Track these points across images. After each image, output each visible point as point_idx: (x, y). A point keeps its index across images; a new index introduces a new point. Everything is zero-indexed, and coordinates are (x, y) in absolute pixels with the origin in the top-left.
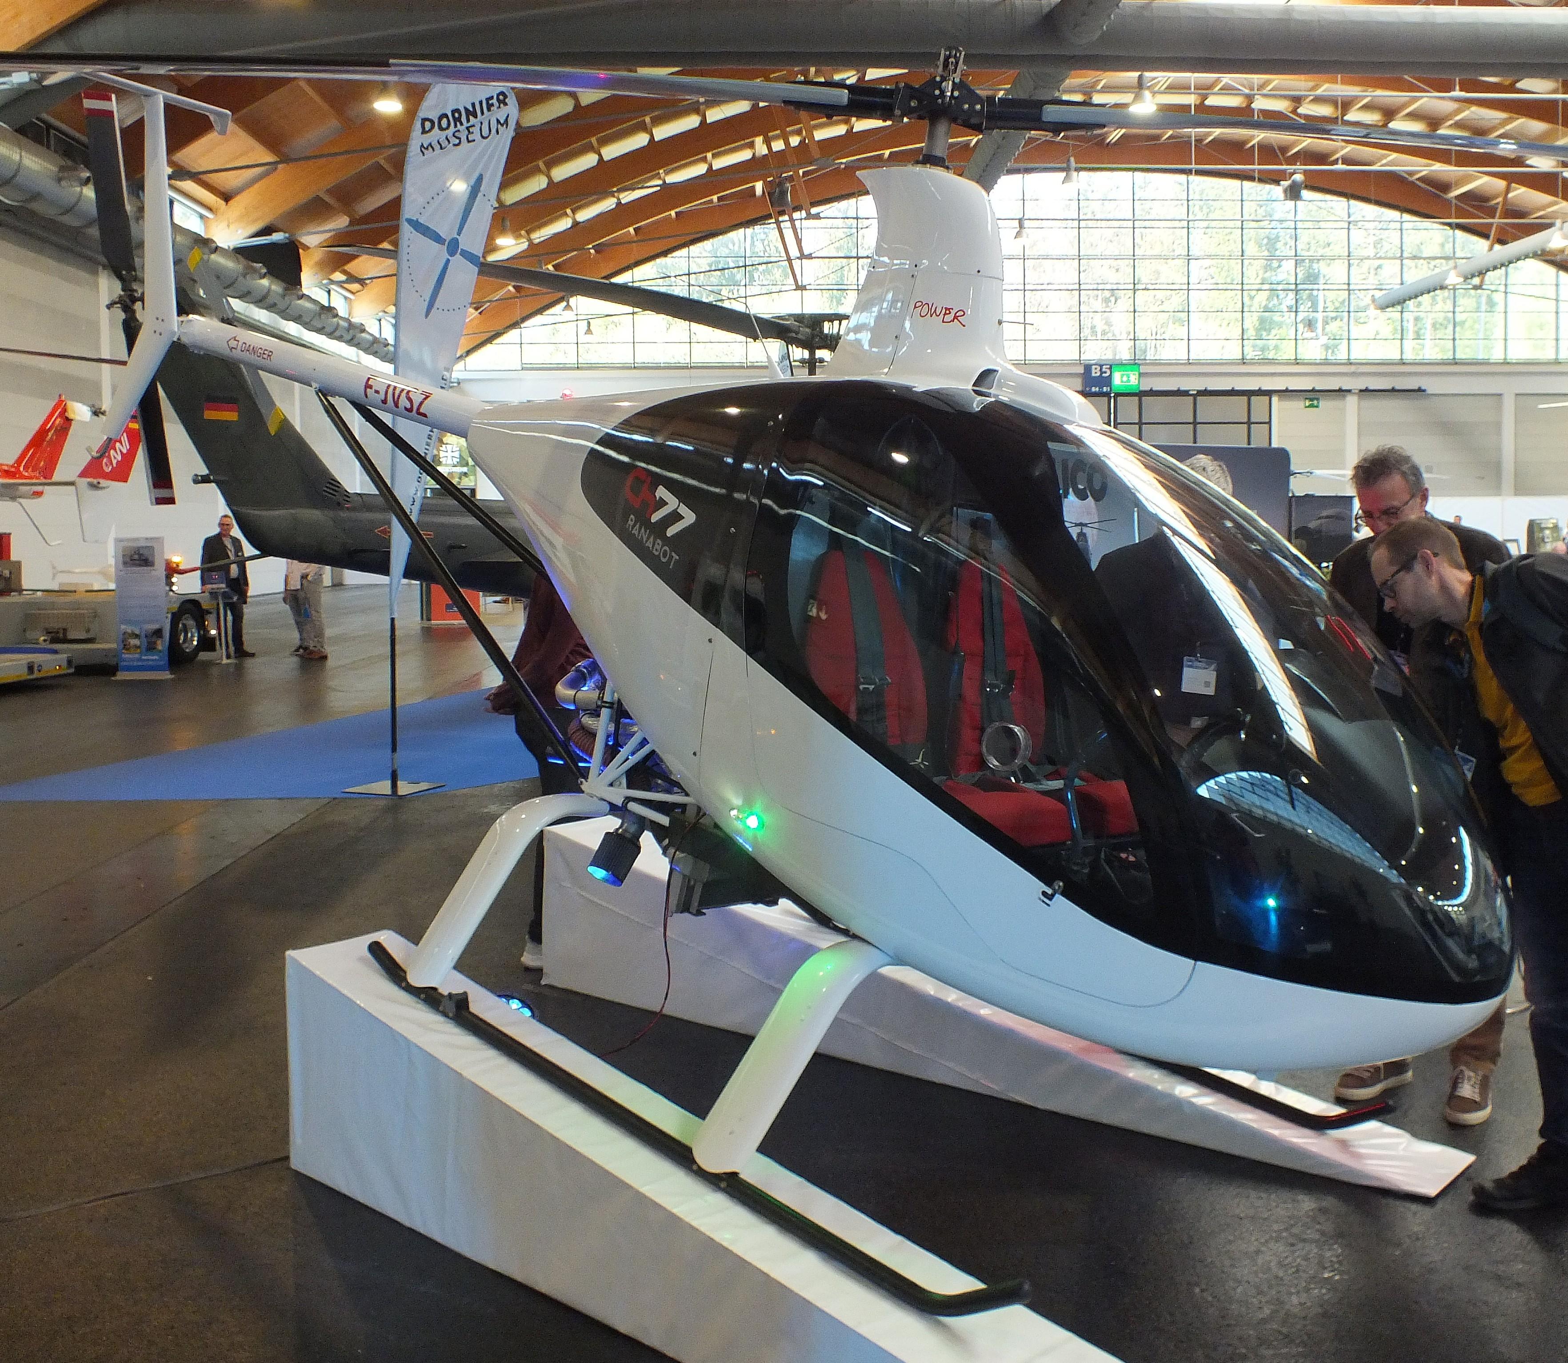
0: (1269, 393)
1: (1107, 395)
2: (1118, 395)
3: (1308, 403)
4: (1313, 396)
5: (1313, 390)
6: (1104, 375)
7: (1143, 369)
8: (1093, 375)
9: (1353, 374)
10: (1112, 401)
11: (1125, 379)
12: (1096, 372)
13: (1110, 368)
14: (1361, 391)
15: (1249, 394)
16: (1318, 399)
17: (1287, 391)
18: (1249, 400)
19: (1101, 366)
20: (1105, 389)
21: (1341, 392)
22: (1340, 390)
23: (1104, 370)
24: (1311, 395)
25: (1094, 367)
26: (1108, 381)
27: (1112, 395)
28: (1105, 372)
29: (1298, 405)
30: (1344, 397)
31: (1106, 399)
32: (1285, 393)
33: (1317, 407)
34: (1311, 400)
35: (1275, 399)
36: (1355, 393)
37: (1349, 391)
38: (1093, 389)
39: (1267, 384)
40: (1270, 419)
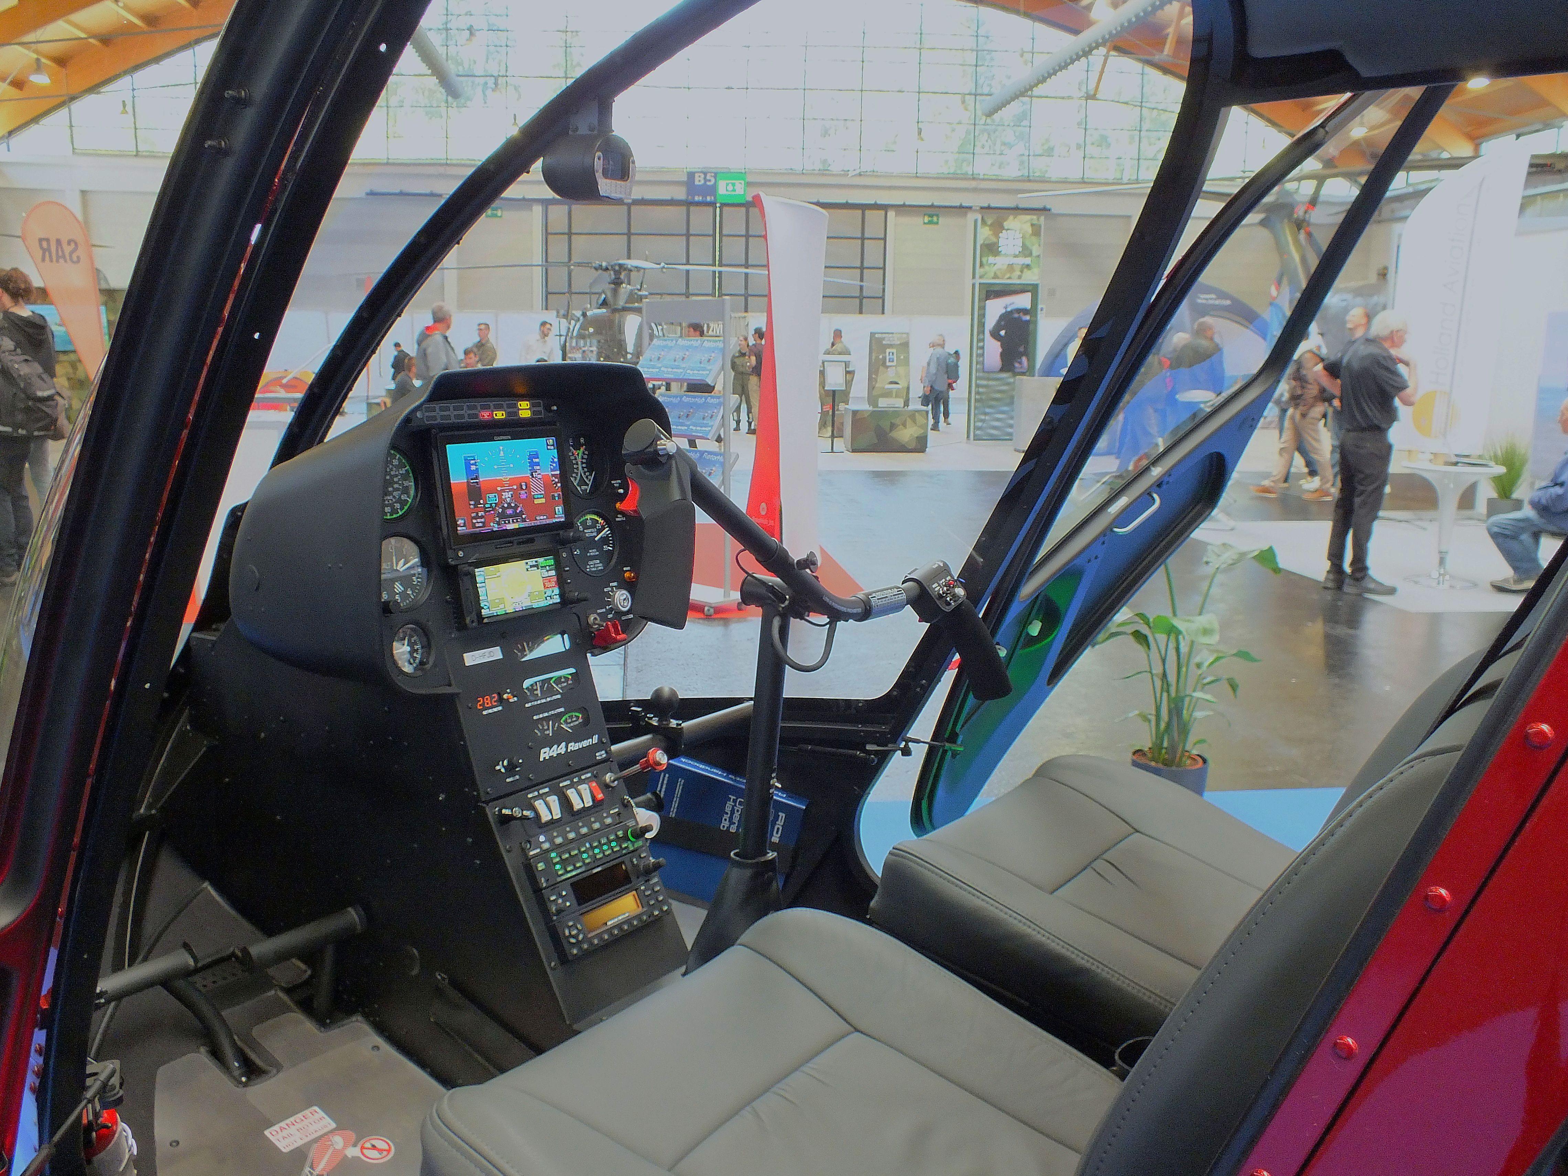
0: (885, 208)
1: (713, 204)
2: (723, 205)
3: (926, 219)
4: (932, 212)
5: (932, 206)
6: (708, 183)
7: (750, 179)
8: (697, 183)
9: (975, 190)
10: (718, 210)
11: (730, 188)
12: (699, 181)
13: (715, 177)
14: (982, 208)
15: (863, 207)
16: (937, 216)
17: (904, 205)
18: (863, 214)
19: (705, 174)
20: (708, 199)
21: (963, 209)
22: (961, 207)
23: (708, 178)
24: (930, 211)
25: (697, 175)
26: (713, 190)
27: (718, 205)
28: (710, 181)
29: (917, 221)
30: (965, 214)
31: (711, 209)
32: (902, 209)
33: (937, 223)
34: (931, 216)
35: (891, 214)
36: (976, 211)
37: (970, 208)
38: (697, 198)
39: (883, 198)
40: (885, 235)
